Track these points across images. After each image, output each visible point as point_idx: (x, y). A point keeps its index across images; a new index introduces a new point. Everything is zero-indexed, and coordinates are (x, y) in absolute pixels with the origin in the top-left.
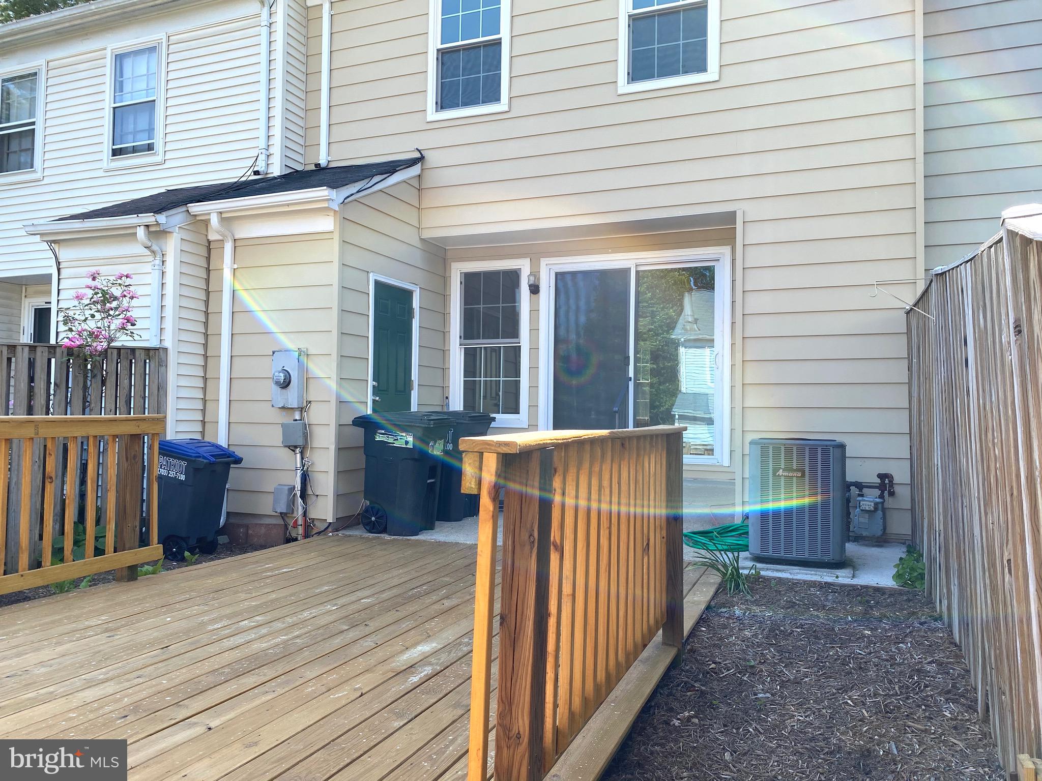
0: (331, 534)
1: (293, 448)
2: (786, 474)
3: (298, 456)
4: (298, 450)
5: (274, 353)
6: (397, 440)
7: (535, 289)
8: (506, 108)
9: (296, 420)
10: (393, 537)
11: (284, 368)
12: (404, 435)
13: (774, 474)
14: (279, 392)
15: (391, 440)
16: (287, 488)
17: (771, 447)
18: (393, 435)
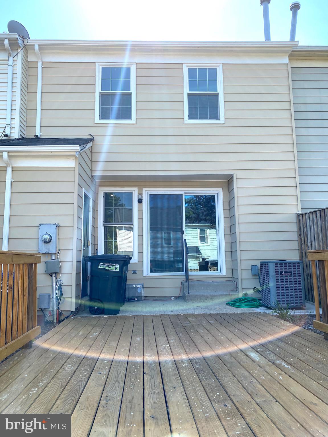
0: (73, 317)
1: (51, 275)
2: (285, 274)
3: (54, 278)
4: (54, 275)
5: (40, 225)
6: (111, 267)
7: (140, 201)
8: (135, 122)
9: (53, 260)
10: (108, 316)
11: (47, 233)
12: (115, 265)
13: (281, 274)
14: (44, 245)
15: (107, 268)
16: (48, 295)
17: (279, 264)
18: (108, 265)
